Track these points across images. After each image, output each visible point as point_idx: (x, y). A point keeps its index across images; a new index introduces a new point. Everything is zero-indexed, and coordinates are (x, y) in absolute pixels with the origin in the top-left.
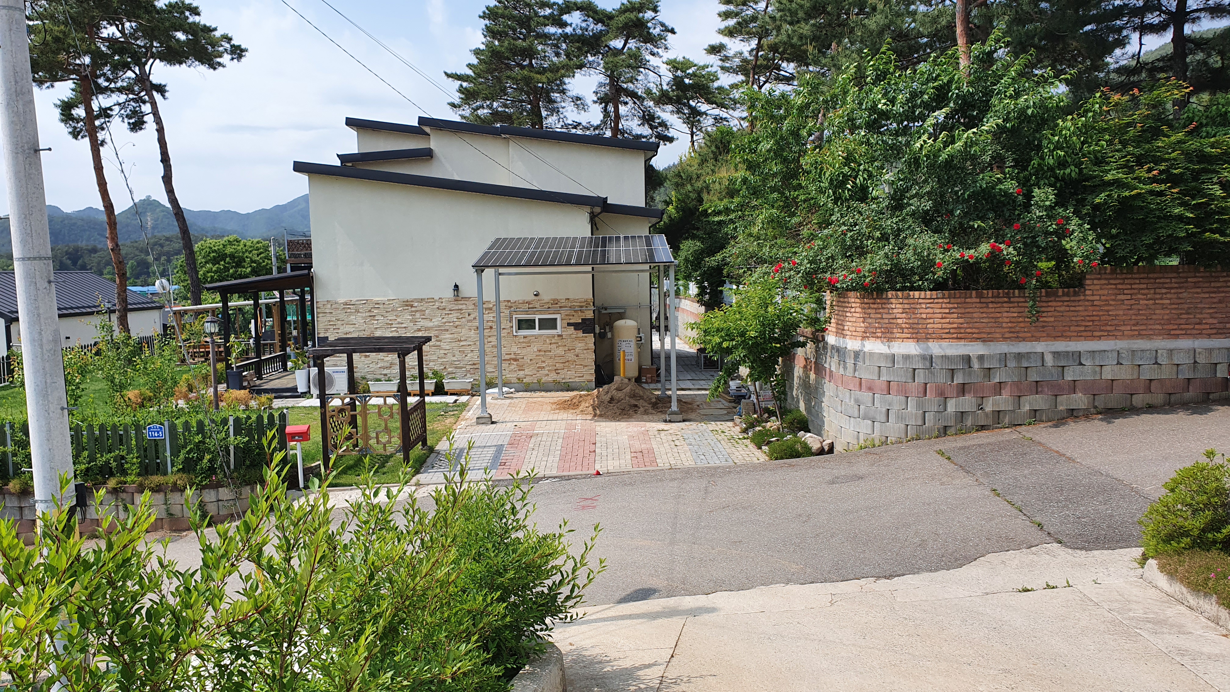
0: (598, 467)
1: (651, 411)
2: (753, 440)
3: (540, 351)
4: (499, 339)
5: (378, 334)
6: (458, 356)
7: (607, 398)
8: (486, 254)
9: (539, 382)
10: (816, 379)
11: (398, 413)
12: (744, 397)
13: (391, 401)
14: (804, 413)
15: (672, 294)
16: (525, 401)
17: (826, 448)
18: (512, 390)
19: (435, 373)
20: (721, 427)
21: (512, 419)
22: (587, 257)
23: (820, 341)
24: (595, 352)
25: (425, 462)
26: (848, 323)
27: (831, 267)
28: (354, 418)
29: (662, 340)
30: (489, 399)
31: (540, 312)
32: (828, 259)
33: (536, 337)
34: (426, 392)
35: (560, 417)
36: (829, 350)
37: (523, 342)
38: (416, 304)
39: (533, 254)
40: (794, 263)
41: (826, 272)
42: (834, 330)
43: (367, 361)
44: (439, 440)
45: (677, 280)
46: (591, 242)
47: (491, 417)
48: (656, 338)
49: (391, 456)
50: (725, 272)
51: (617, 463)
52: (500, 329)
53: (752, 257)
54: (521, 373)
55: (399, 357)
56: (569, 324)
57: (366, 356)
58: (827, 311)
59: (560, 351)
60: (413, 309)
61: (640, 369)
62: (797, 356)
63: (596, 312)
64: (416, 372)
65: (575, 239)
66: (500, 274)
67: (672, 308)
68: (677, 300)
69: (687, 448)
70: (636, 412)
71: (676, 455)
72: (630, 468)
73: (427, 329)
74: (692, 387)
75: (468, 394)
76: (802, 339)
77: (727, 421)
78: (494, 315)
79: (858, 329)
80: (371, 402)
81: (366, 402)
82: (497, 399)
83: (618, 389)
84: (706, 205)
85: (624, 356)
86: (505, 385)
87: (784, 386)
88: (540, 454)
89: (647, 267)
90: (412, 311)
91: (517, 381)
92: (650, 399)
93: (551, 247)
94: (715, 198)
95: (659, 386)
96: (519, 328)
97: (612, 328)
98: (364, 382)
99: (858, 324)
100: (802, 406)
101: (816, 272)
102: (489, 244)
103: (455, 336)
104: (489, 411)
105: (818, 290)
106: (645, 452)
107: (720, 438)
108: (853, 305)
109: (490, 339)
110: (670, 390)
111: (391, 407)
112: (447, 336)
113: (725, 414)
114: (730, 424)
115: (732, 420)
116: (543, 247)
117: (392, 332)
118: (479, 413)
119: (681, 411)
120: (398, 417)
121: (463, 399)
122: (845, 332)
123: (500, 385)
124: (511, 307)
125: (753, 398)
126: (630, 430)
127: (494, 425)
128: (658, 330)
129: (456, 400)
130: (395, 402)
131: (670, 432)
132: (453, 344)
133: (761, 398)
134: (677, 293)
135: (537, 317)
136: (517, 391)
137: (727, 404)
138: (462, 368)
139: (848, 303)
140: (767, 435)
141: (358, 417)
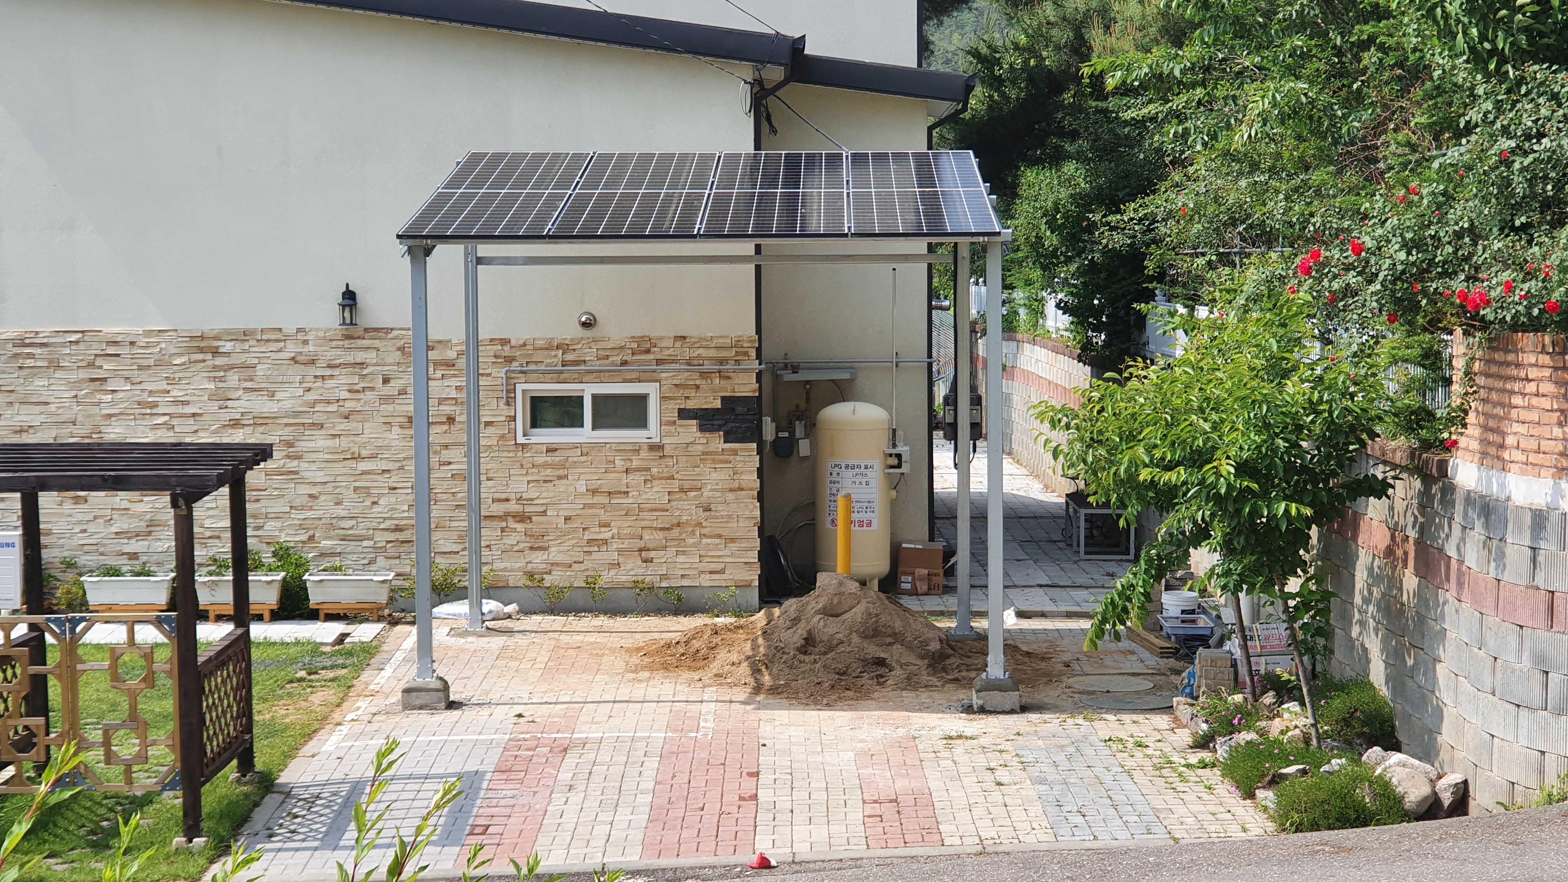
0: (764, 845)
1: (925, 678)
2: (1229, 770)
3: (595, 492)
4: (474, 453)
5: (115, 433)
6: (351, 504)
7: (796, 637)
8: (439, 201)
9: (590, 585)
10: (1419, 593)
11: (169, 673)
12: (1203, 640)
13: (148, 634)
14: (1384, 691)
15: (995, 326)
16: (548, 642)
17: (1447, 799)
18: (512, 608)
19: (283, 554)
20: (1134, 729)
21: (508, 695)
22: (742, 215)
23: (1435, 480)
24: (761, 497)
25: (245, 819)
26: (1517, 428)
27: (1467, 259)
28: (39, 684)
29: (962, 466)
30: (440, 634)
31: (599, 376)
32: (1459, 235)
33: (586, 450)
34: (254, 609)
35: (652, 693)
36: (1459, 507)
37: (546, 465)
38: (228, 346)
39: (580, 203)
40: (1358, 249)
41: (1452, 275)
42: (1475, 445)
43: (80, 512)
44: (289, 755)
45: (1008, 287)
46: (754, 169)
47: (446, 687)
48: (943, 457)
49: (146, 800)
50: (1150, 265)
51: (820, 833)
52: (476, 425)
53: (1233, 222)
54: (538, 560)
55: (174, 504)
56: (683, 414)
57: (77, 500)
58: (1456, 388)
59: (656, 493)
60: (220, 361)
61: (896, 553)
62: (1363, 526)
63: (766, 378)
64: (224, 548)
65: (705, 159)
66: (480, 261)
67: (994, 368)
68: (1008, 347)
69: (1030, 791)
70: (880, 679)
71: (999, 811)
72: (859, 849)
73: (260, 421)
74: (1050, 607)
75: (380, 619)
76: (1379, 472)
77: (1152, 710)
78: (461, 381)
79: (1546, 445)
80: (90, 638)
81: (75, 638)
82: (465, 634)
83: (831, 612)
84: (1098, 63)
85: (849, 511)
86: (491, 590)
87: (1324, 612)
88: (592, 804)
89: (920, 246)
90: (216, 368)
91: (524, 581)
92: (925, 643)
93: (635, 182)
94: (1127, 44)
95: (951, 602)
96: (535, 423)
97: (811, 427)
98: (70, 576)
99: (1545, 431)
100: (1378, 673)
101: (1422, 273)
102: (448, 170)
103: (344, 443)
104: (441, 671)
105: (1433, 326)
106: (906, 801)
107: (1130, 763)
108: (1533, 373)
109: (446, 455)
110: (983, 614)
111: (148, 654)
112: (319, 442)
113: (1148, 692)
114: (1162, 721)
115: (1168, 709)
116: (613, 182)
117: (156, 427)
118: (410, 675)
119: (1015, 683)
120: (168, 684)
121: (364, 632)
122: (1506, 455)
123: (474, 591)
124: (509, 360)
125: (1233, 645)
126: (861, 734)
127: (455, 714)
128: (952, 434)
129: (343, 637)
130: (161, 638)
131: (983, 741)
132: (338, 468)
133: (1255, 646)
134: (1009, 326)
135: (588, 391)
136: (527, 611)
137: (1153, 661)
138: (359, 539)
139: (1518, 365)
140: (1271, 756)
141: (52, 682)
